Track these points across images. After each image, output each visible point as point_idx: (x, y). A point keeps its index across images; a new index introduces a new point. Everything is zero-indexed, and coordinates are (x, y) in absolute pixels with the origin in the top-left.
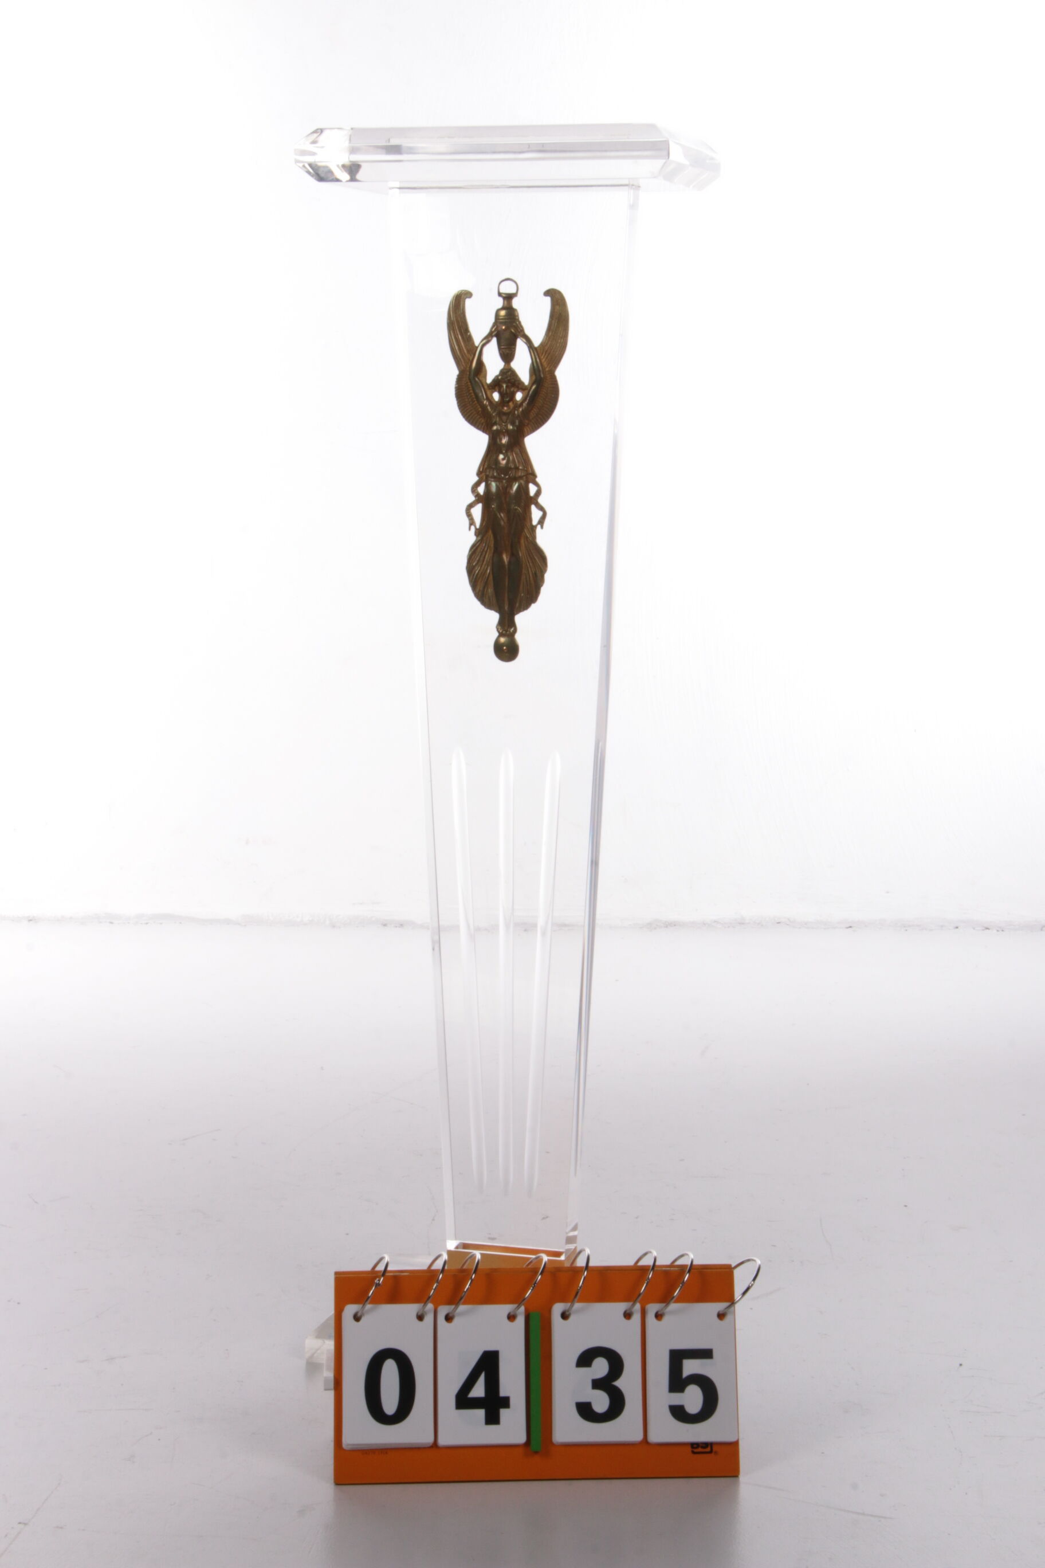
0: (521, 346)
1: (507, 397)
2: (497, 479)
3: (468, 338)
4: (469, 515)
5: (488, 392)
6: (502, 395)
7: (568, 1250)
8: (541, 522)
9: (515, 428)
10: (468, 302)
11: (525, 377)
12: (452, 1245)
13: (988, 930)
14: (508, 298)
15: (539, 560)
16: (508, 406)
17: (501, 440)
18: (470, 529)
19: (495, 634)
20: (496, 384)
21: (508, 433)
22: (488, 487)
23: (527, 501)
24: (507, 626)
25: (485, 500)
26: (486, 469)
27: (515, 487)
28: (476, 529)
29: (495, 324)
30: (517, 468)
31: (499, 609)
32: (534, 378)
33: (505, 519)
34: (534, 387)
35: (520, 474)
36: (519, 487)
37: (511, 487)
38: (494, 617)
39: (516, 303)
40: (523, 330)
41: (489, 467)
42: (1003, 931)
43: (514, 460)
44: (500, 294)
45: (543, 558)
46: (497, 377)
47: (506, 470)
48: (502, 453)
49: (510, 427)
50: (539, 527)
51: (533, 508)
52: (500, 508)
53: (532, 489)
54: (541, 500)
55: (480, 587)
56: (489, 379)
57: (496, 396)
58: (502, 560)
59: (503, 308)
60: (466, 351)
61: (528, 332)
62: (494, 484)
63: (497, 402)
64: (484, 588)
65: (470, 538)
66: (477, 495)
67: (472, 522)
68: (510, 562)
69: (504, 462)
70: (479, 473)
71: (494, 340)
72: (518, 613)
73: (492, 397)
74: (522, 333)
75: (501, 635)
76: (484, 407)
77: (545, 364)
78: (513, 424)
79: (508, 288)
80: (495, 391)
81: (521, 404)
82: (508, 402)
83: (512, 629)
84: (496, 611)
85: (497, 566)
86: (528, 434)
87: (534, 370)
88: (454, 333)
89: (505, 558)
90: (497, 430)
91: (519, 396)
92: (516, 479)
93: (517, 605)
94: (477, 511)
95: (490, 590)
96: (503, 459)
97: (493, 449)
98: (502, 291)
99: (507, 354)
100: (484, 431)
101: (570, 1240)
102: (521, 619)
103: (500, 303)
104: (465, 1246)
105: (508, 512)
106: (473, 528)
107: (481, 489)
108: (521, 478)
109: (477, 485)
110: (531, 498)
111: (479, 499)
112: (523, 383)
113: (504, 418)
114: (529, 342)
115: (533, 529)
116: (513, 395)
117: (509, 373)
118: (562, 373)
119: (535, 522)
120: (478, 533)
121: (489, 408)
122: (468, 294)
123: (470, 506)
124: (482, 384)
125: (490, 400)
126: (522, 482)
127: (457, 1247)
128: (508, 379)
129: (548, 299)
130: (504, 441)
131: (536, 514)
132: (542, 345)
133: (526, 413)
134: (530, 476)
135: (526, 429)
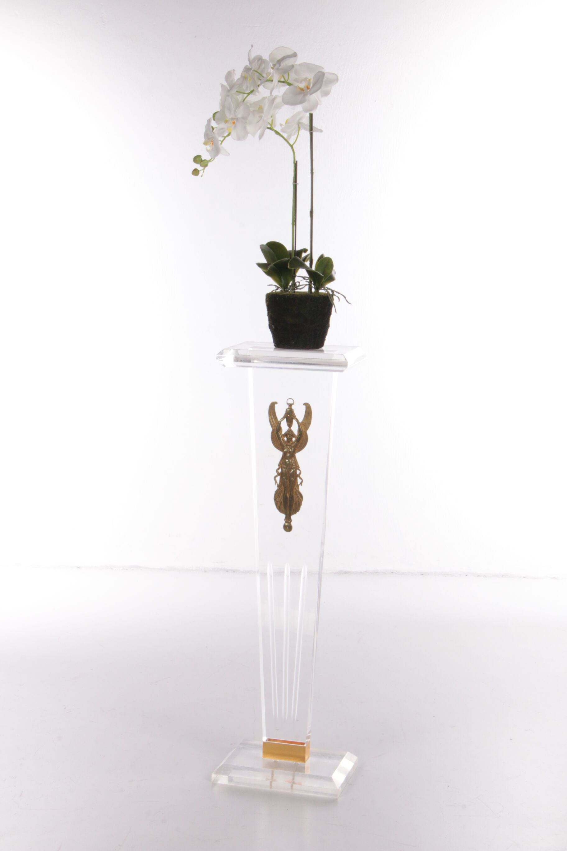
0: (294, 421)
1: (289, 440)
2: (286, 468)
3: (276, 418)
4: (275, 480)
5: (283, 437)
6: (288, 439)
7: (307, 742)
8: (301, 483)
9: (292, 451)
10: (276, 406)
11: (296, 432)
12: (264, 739)
13: (480, 577)
14: (290, 405)
15: (300, 497)
16: (290, 443)
17: (287, 455)
18: (275, 484)
19: (284, 522)
20: (285, 435)
21: (290, 452)
22: (282, 470)
23: (295, 476)
24: (288, 519)
25: (282, 475)
26: (282, 464)
27: (292, 470)
28: (278, 485)
29: (286, 414)
30: (292, 465)
31: (286, 514)
32: (299, 433)
33: (288, 482)
34: (299, 437)
35: (294, 467)
36: (293, 471)
37: (291, 471)
38: (283, 516)
39: (293, 407)
40: (295, 417)
41: (283, 464)
42: (486, 577)
43: (292, 462)
44: (287, 404)
45: (302, 496)
46: (286, 432)
47: (289, 465)
48: (287, 459)
49: (290, 450)
50: (300, 485)
51: (298, 478)
52: (286, 479)
53: (298, 472)
54: (301, 476)
55: (279, 505)
56: (283, 433)
57: (285, 439)
58: (286, 496)
59: (288, 409)
60: (275, 422)
61: (297, 417)
62: (284, 470)
63: (286, 441)
64: (280, 505)
65: (275, 488)
66: (278, 473)
67: (276, 482)
68: (289, 497)
69: (288, 462)
70: (279, 465)
71: (285, 420)
72: (292, 515)
73: (284, 439)
74: (295, 418)
75: (286, 522)
76: (281, 443)
77: (303, 429)
78: (291, 449)
79: (290, 402)
80: (285, 437)
81: (294, 442)
82: (290, 441)
83: (290, 521)
84: (284, 514)
85: (285, 498)
86: (297, 453)
87: (300, 431)
88: (271, 416)
89: (288, 496)
90: (286, 451)
91: (294, 439)
92: (292, 469)
93: (292, 512)
94: (278, 479)
95: (282, 506)
96: (288, 461)
97: (284, 457)
98: (288, 402)
99: (290, 424)
100: (281, 451)
101: (308, 737)
102: (293, 517)
103: (287, 407)
104: (269, 740)
105: (290, 480)
106: (276, 484)
107: (280, 471)
108: (294, 468)
109: (278, 469)
110: (298, 475)
111: (279, 474)
112: (294, 435)
113: (288, 447)
114: (297, 421)
115: (298, 486)
116: (291, 439)
117: (291, 431)
118: (310, 432)
119: (299, 483)
120: (278, 486)
121: (283, 443)
122: (276, 403)
123: (276, 477)
124: (281, 434)
125: (283, 440)
126: (295, 470)
127: (266, 741)
128: (290, 434)
129: (305, 407)
130: (288, 455)
131: (299, 481)
132: (302, 422)
133: (296, 446)
134: (297, 467)
135: (296, 451)
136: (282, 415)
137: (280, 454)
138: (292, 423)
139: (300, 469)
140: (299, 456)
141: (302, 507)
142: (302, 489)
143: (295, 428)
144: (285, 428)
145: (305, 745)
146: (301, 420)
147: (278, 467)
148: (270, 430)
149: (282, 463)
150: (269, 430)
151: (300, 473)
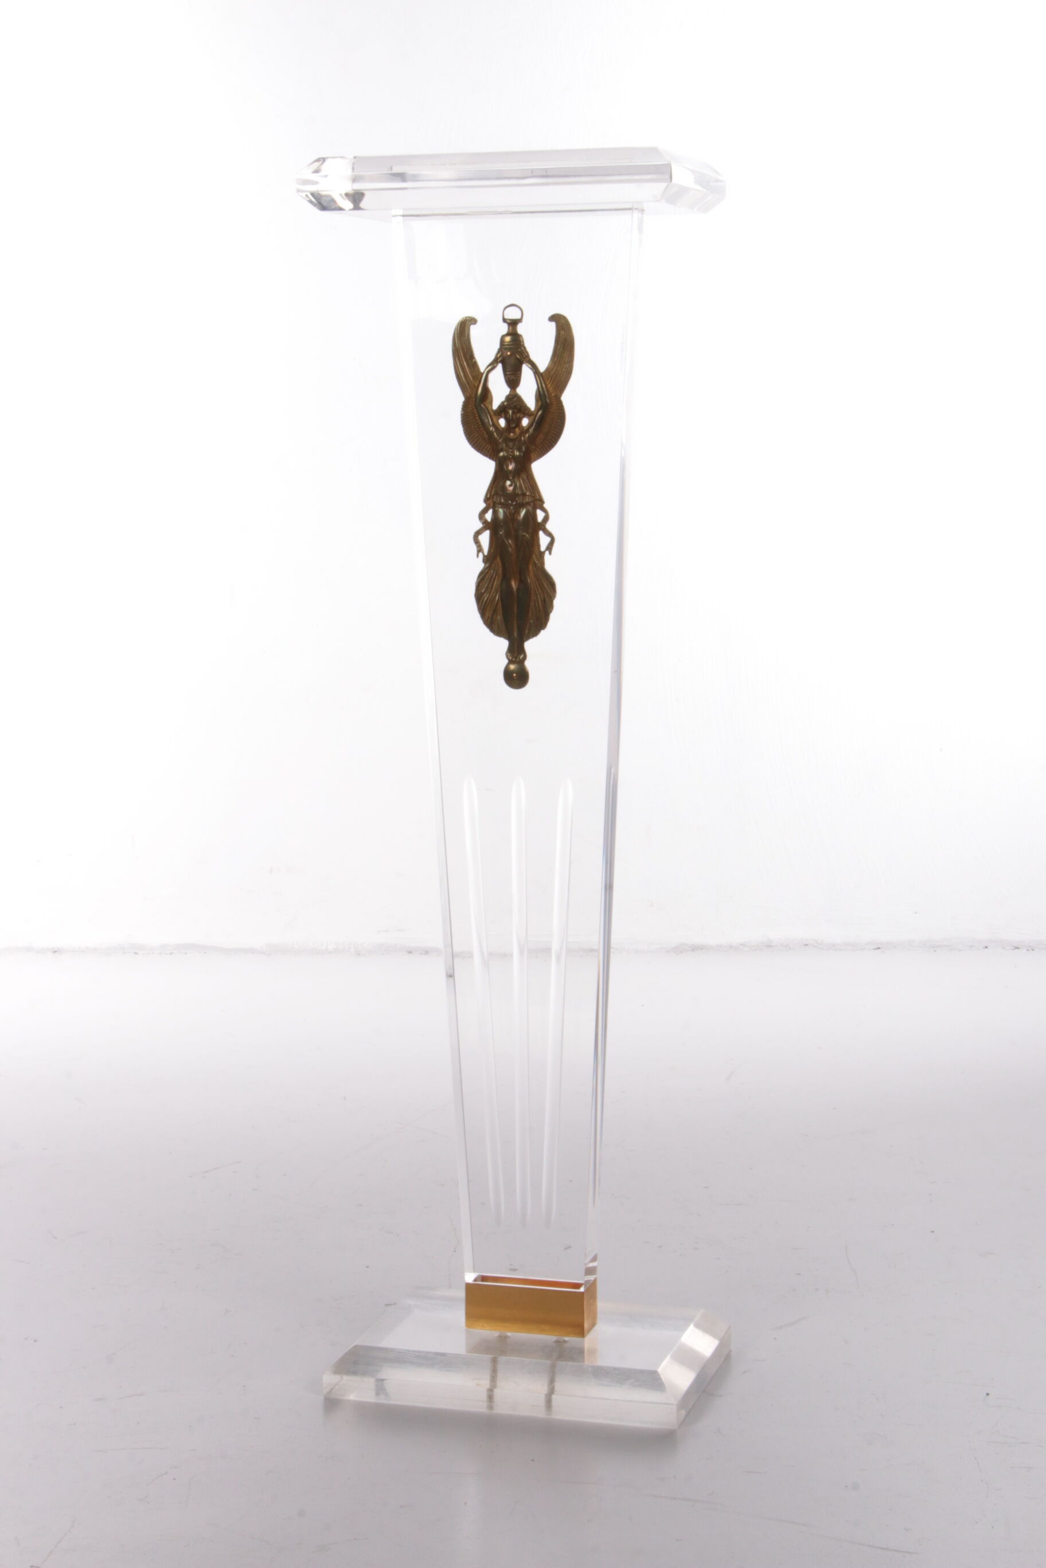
0: (526, 371)
1: (514, 423)
2: (504, 506)
3: (473, 365)
4: (477, 541)
5: (495, 419)
6: (508, 421)
7: (587, 1282)
8: (550, 548)
9: (522, 454)
10: (472, 328)
11: (531, 403)
12: (470, 1278)
13: (1017, 950)
14: (513, 324)
15: (547, 586)
16: (514, 432)
17: (507, 466)
18: (478, 556)
19: (505, 661)
20: (502, 410)
21: (515, 459)
22: (495, 513)
23: (535, 527)
24: (516, 653)
25: (493, 526)
26: (493, 495)
27: (523, 513)
28: (484, 556)
29: (500, 350)
30: (524, 495)
31: (508, 636)
32: (540, 403)
33: (513, 547)
34: (540, 413)
35: (527, 500)
36: (526, 512)
37: (519, 513)
38: (503, 644)
39: (520, 329)
40: (528, 356)
41: (496, 493)
42: (1033, 950)
43: (521, 486)
44: (505, 320)
45: (552, 585)
46: (503, 403)
47: (514, 496)
48: (509, 479)
49: (517, 453)
50: (547, 553)
51: (541, 534)
52: (508, 535)
53: (540, 515)
54: (549, 526)
55: (488, 614)
56: (495, 405)
57: (502, 422)
58: (510, 586)
59: (508, 334)
60: (471, 378)
61: (533, 357)
62: (501, 511)
63: (502, 428)
64: (493, 615)
65: (479, 565)
66: (485, 522)
67: (480, 549)
68: (518, 589)
69: (511, 488)
70: (486, 500)
71: (500, 367)
72: (527, 640)
73: (499, 424)
74: (527, 359)
75: (510, 662)
76: (490, 434)
77: (551, 389)
78: (519, 450)
79: (513, 314)
80: (502, 417)
81: (527, 430)
82: (515, 428)
83: (522, 657)
84: (506, 638)
85: (506, 594)
86: (535, 460)
87: (540, 396)
88: (459, 360)
89: (514, 585)
90: (504, 456)
91: (525, 422)
92: (523, 505)
93: (527, 631)
94: (485, 538)
95: (499, 617)
96: (510, 486)
97: (500, 475)
98: (506, 317)
99: (513, 380)
100: (491, 457)
101: (590, 1271)
102: (530, 645)
103: (504, 329)
104: (484, 1278)
105: (516, 539)
106: (481, 555)
107: (489, 516)
108: (528, 504)
109: (484, 511)
110: (539, 523)
111: (486, 525)
112: (528, 409)
113: (511, 444)
114: (534, 367)
115: (541, 555)
116: (519, 420)
117: (515, 399)
119: (543, 548)
120: (486, 560)
121: (495, 434)
122: (473, 321)
123: (478, 533)
124: (488, 410)
125: (496, 426)
126: (530, 508)
127: (475, 1280)
128: (514, 405)
129: (553, 325)
130: (511, 467)
131: (544, 540)
132: (548, 370)
133: (532, 439)
134: (538, 502)
135: (533, 455)
136: (491, 358)
137: (488, 467)
138: (520, 374)
139: (545, 506)
140: (540, 468)
141: (553, 616)
142: (551, 564)
143: (528, 390)
144: (499, 390)
145: (582, 1289)
146: (543, 365)
147: (483, 505)
148: (460, 398)
149: (495, 495)
150: (457, 398)
151: (546, 519)
